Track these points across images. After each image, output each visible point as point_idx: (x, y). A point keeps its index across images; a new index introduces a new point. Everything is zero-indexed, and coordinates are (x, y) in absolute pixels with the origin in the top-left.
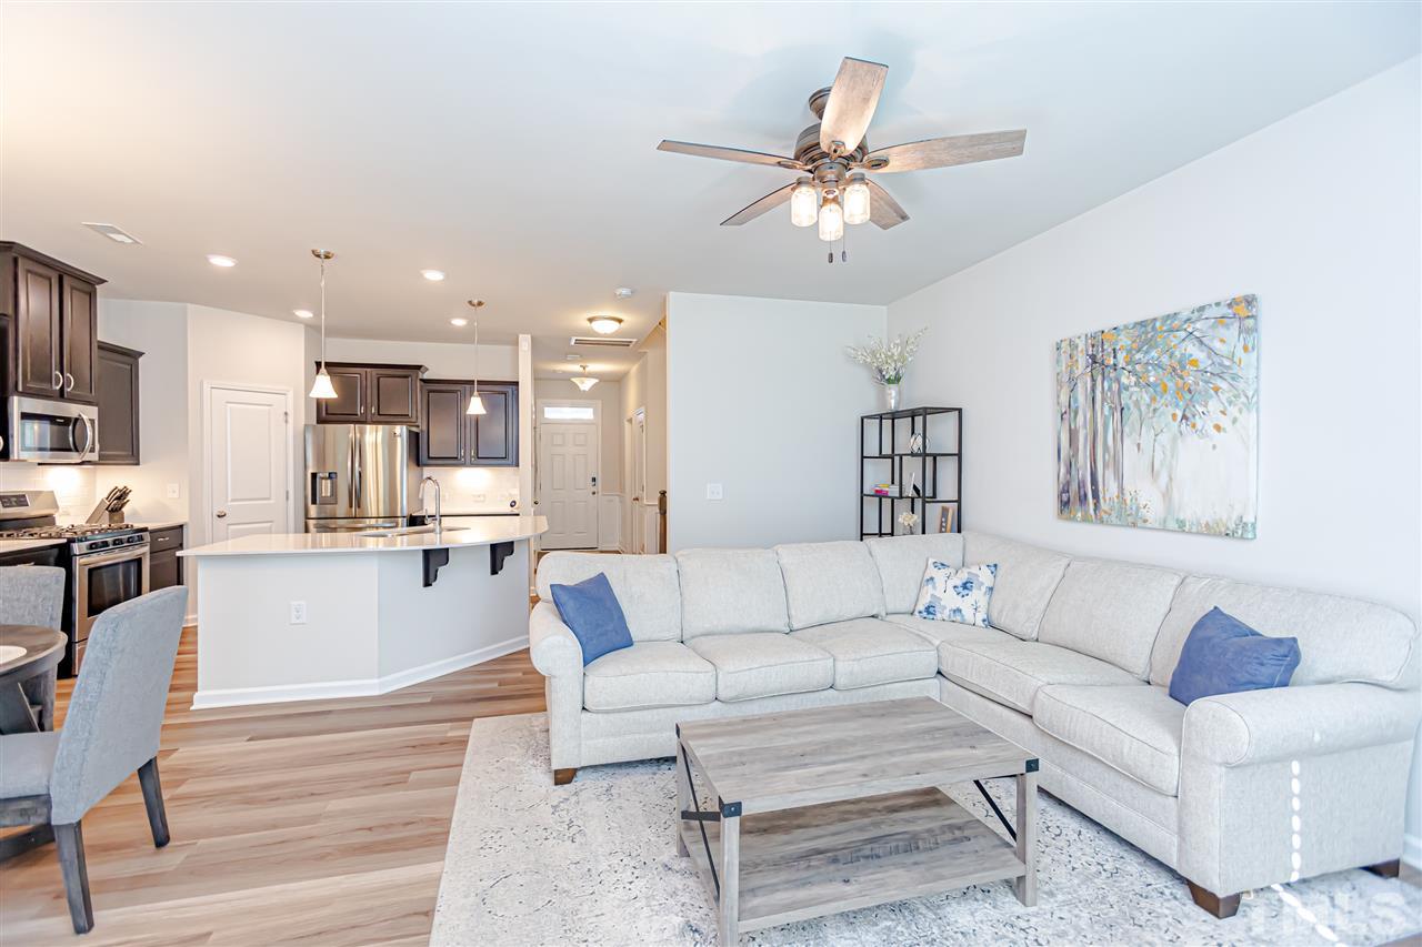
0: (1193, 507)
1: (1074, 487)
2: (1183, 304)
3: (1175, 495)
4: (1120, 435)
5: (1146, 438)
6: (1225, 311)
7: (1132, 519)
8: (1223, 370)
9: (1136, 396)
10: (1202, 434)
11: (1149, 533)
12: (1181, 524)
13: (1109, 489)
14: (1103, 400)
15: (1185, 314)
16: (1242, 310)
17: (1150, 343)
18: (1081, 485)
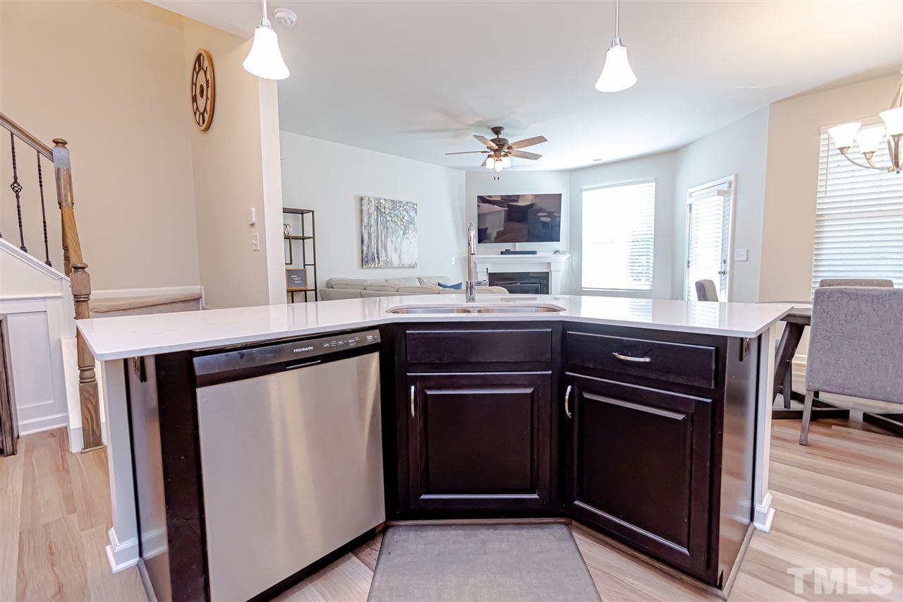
0: (406, 261)
1: (370, 255)
2: (404, 199)
3: (402, 257)
4: (386, 237)
5: (394, 238)
6: (412, 205)
7: (389, 265)
8: (411, 222)
9: (390, 224)
10: (407, 238)
11: (395, 270)
12: (403, 265)
13: (383, 256)
14: (381, 223)
15: (404, 203)
16: (415, 206)
17: (394, 209)
18: (373, 254)
